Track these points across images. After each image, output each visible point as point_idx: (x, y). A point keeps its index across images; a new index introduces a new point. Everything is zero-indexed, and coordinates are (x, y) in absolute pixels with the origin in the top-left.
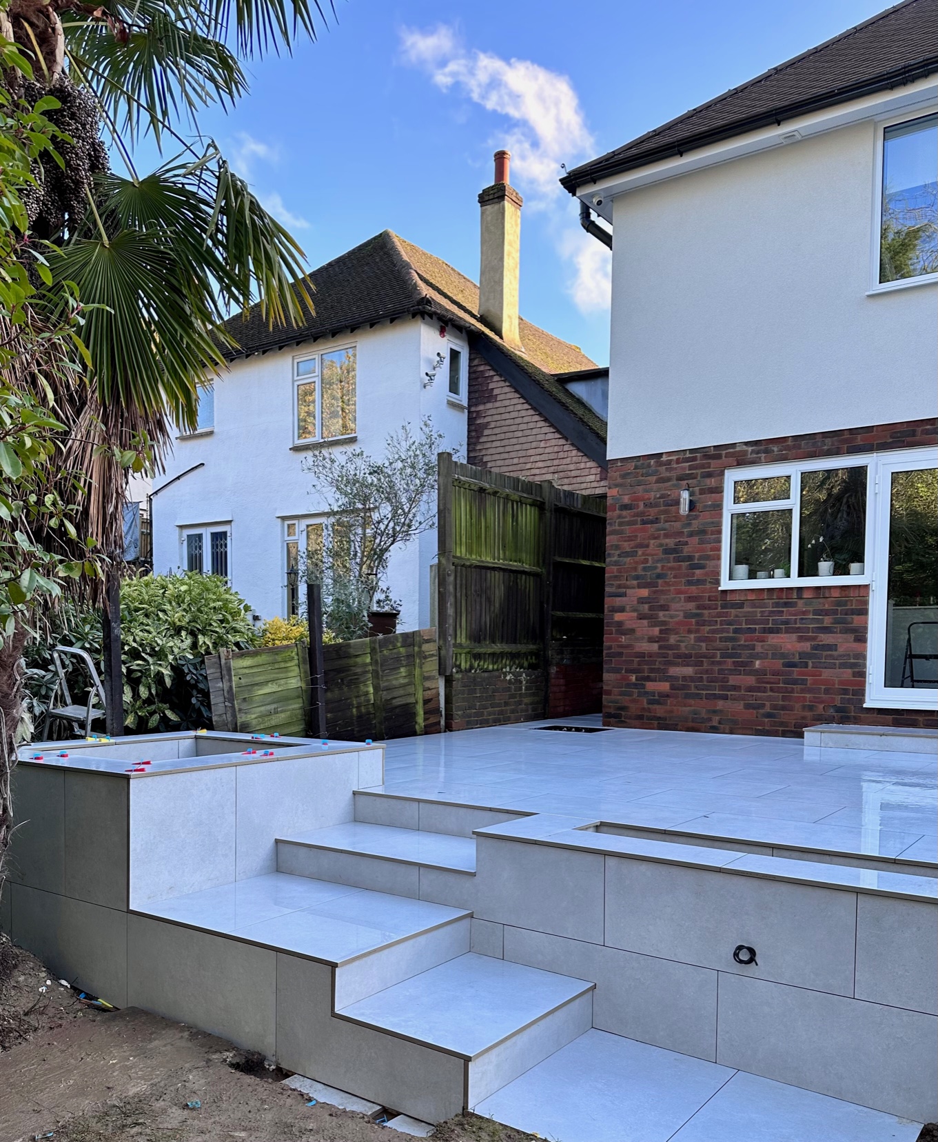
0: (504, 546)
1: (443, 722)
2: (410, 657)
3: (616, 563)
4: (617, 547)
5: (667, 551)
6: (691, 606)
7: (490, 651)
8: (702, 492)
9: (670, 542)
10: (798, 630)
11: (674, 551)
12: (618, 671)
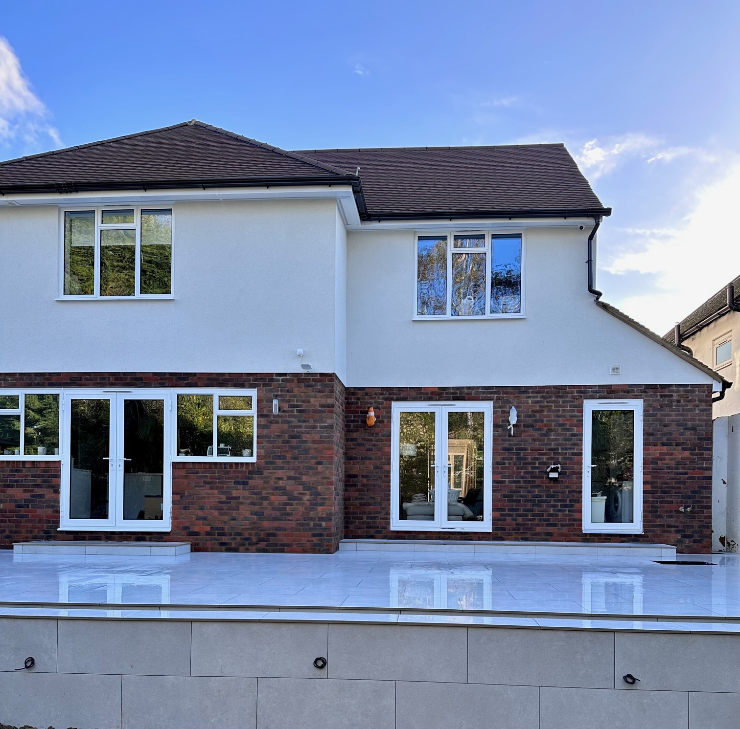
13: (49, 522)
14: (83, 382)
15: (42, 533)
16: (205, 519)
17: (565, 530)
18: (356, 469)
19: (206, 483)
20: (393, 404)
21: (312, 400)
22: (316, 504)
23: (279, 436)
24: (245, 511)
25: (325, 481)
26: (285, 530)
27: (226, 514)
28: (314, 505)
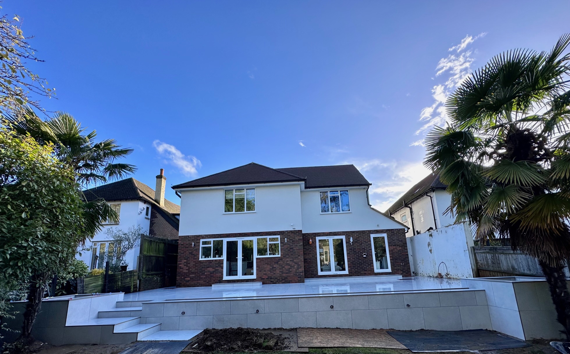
0: (156, 251)
1: (138, 290)
2: (131, 276)
3: (180, 255)
4: (180, 252)
5: (190, 253)
6: (194, 263)
7: (151, 273)
8: (196, 243)
9: (190, 251)
10: (212, 267)
11: (191, 253)
12: (179, 276)
13: (220, 277)
14: (230, 236)
15: (218, 281)
16: (266, 274)
17: (369, 272)
18: (307, 257)
19: (266, 263)
20: (316, 237)
21: (296, 238)
22: (299, 268)
23: (287, 249)
24: (278, 272)
25: (301, 261)
26: (290, 276)
27: (272, 272)
28: (298, 268)
